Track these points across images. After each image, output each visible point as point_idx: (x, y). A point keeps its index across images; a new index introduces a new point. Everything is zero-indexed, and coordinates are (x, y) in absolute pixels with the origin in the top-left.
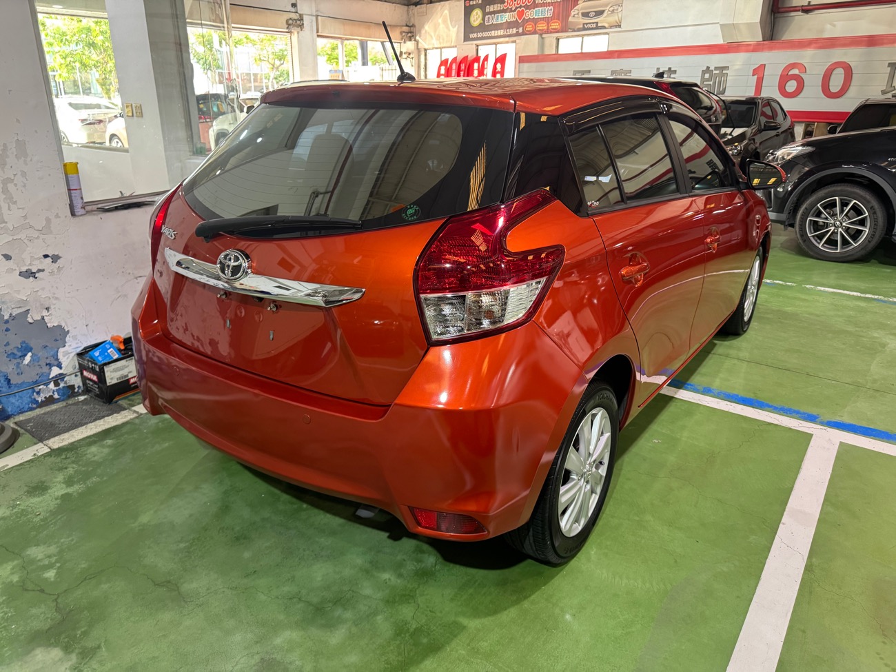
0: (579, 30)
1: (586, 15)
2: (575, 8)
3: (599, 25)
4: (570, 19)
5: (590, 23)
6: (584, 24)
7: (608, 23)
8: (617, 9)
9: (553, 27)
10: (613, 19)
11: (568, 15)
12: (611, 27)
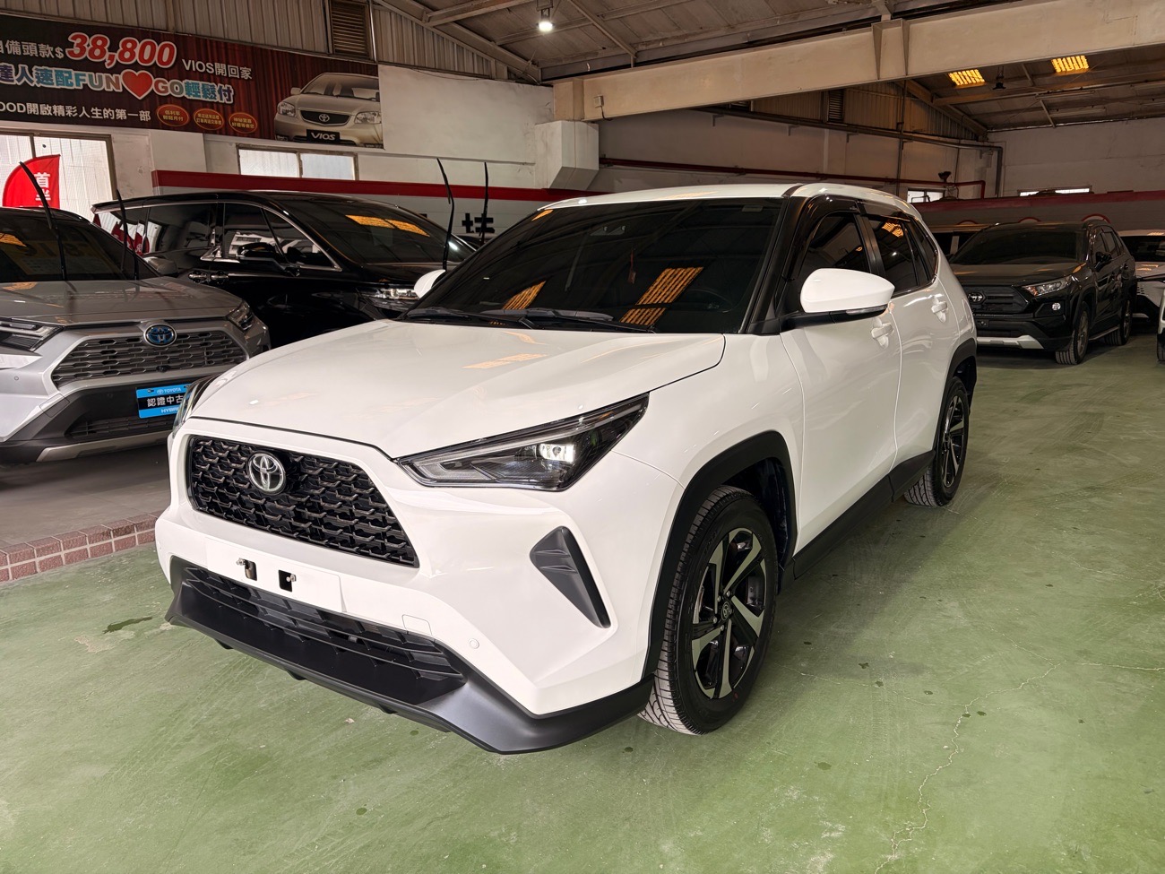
0: (299, 139)
1: (308, 115)
2: (286, 100)
3: (342, 138)
4: (278, 117)
5: (323, 132)
6: (309, 131)
7: (358, 138)
8: (373, 119)
9: (239, 125)
10: (368, 132)
11: (274, 111)
12: (365, 145)
